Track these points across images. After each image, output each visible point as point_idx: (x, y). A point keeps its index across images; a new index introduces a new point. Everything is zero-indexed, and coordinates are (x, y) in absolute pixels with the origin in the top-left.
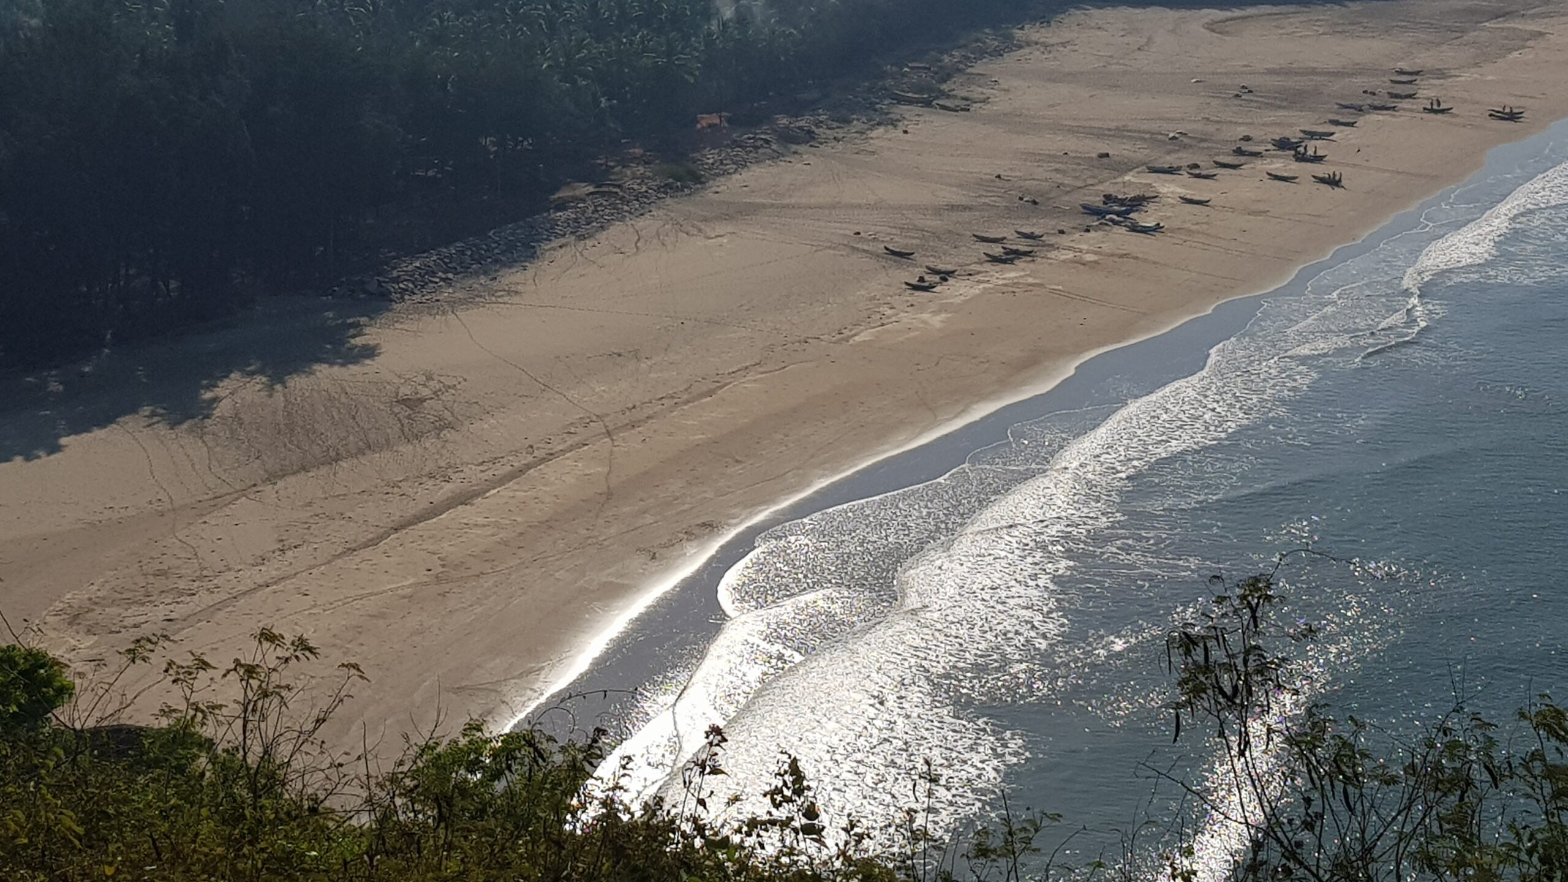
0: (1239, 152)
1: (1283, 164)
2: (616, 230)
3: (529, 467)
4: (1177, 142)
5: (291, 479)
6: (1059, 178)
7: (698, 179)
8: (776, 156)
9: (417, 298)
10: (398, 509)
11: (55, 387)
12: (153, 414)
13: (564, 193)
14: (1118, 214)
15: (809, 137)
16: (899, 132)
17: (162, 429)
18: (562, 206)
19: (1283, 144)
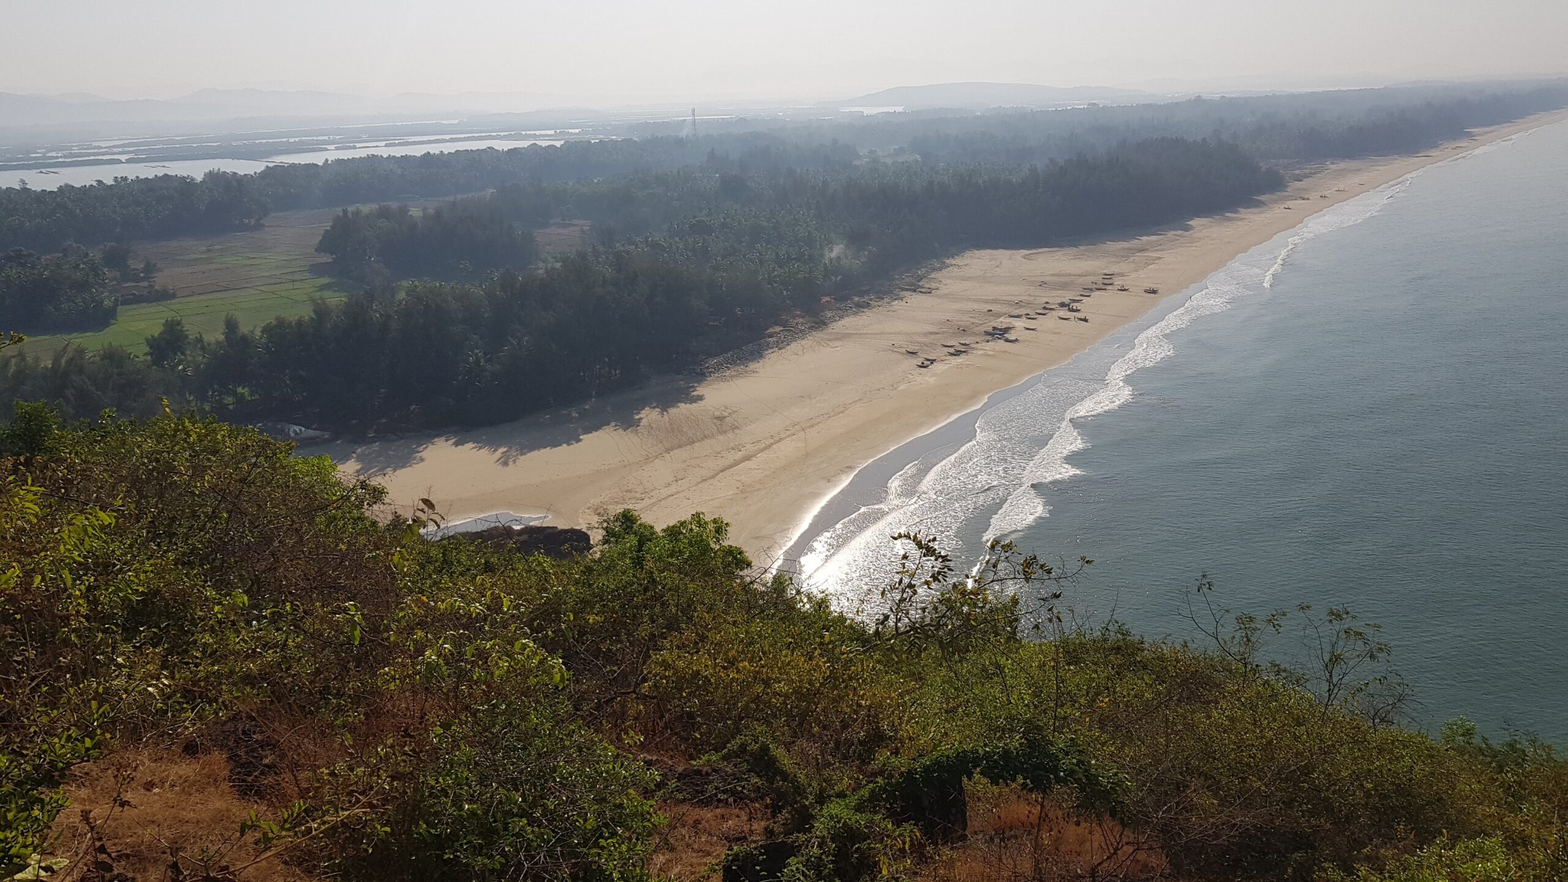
0: (1045, 308)
1: (1064, 313)
2: (793, 345)
3: (772, 444)
4: (1019, 304)
5: (676, 451)
6: (973, 320)
7: (825, 324)
8: (855, 313)
9: (716, 375)
10: (721, 463)
11: (575, 415)
12: (616, 425)
13: (771, 330)
14: (1000, 335)
15: (868, 305)
16: (904, 303)
17: (621, 431)
18: (771, 336)
19: (1062, 305)
